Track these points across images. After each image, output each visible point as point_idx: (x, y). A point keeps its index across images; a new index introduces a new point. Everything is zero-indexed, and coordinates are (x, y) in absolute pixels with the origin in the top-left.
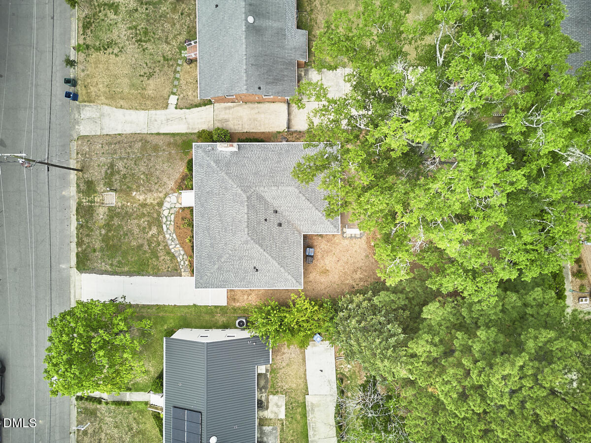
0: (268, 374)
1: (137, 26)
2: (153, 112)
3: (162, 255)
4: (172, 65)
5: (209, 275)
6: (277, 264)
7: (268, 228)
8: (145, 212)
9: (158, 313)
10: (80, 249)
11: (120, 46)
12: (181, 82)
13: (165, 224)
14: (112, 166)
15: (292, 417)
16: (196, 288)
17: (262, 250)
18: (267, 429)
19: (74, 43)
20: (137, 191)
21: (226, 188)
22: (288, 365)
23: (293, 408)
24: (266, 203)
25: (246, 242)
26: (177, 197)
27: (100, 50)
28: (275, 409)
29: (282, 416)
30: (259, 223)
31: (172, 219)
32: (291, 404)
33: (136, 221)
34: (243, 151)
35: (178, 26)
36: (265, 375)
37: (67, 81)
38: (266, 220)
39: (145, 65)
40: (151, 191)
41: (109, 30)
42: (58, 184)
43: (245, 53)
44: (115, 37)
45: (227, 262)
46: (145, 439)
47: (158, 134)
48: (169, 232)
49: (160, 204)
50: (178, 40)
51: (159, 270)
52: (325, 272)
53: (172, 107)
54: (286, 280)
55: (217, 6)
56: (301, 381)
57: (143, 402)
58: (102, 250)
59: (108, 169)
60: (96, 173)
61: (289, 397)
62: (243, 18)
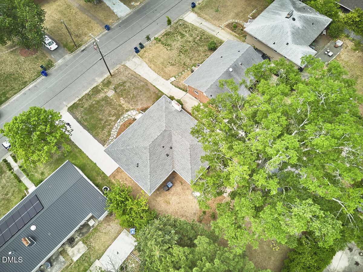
0: (92, 229)
1: (185, 47)
2: (160, 77)
3: (105, 131)
4: (185, 68)
5: (116, 149)
6: (149, 171)
7: (161, 151)
8: (118, 109)
9: (77, 153)
10: (78, 102)
11: (172, 48)
12: (182, 76)
13: (121, 119)
14: (125, 82)
15: (79, 265)
16: (104, 151)
17: (149, 158)
18: (61, 258)
19: (156, 36)
20: (123, 98)
21: (160, 120)
22: (105, 233)
23: (84, 260)
24: (171, 140)
25: (145, 148)
26: (136, 114)
27: (163, 44)
28: (76, 252)
29: (75, 259)
30: (159, 145)
31: (125, 120)
32: (86, 257)
33: (111, 109)
34: (181, 113)
35: (200, 57)
36: (90, 227)
37: (140, 44)
38: (163, 147)
39: (174, 60)
40: (129, 103)
41: (173, 41)
42: (98, 74)
43: (217, 78)
44: (173, 44)
45: (129, 150)
46: (6, 206)
47: (154, 86)
48: (119, 124)
49: (127, 111)
50: (196, 62)
51: (98, 135)
52: (168, 203)
53: (169, 81)
54: (146, 184)
55: (222, 57)
56: (102, 248)
57: (26, 186)
58: (85, 109)
59: (122, 83)
60: (116, 81)
61: (89, 252)
62: (228, 67)
